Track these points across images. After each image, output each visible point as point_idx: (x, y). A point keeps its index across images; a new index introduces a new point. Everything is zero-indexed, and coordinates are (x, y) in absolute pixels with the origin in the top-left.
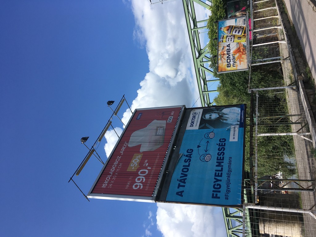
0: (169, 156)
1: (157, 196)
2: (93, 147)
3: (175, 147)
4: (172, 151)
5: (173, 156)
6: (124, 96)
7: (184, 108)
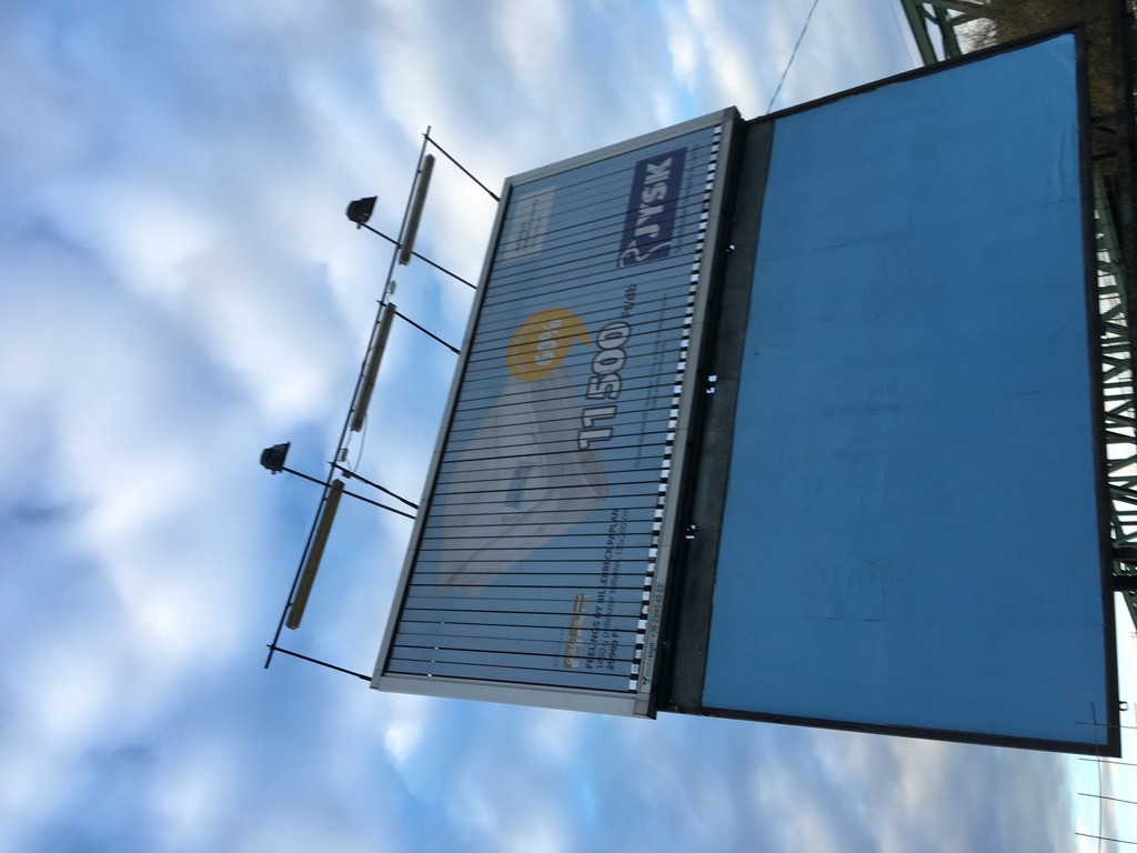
0: (689, 445)
1: (654, 689)
2: (334, 465)
3: (713, 379)
4: (702, 407)
5: (712, 436)
6: (427, 137)
7: (730, 124)
